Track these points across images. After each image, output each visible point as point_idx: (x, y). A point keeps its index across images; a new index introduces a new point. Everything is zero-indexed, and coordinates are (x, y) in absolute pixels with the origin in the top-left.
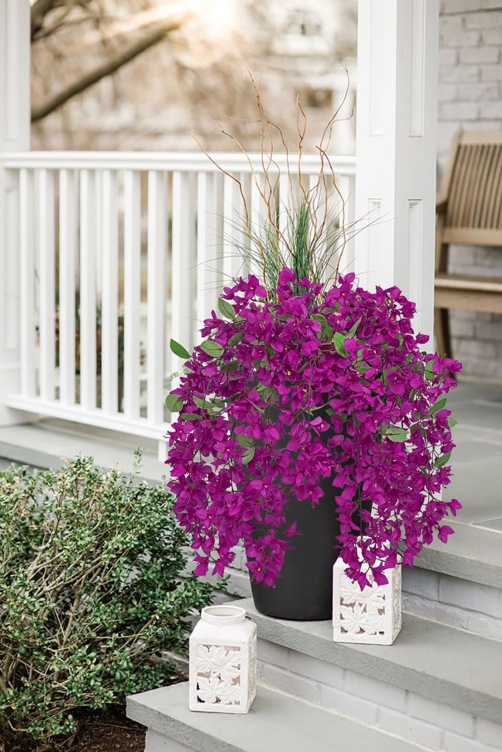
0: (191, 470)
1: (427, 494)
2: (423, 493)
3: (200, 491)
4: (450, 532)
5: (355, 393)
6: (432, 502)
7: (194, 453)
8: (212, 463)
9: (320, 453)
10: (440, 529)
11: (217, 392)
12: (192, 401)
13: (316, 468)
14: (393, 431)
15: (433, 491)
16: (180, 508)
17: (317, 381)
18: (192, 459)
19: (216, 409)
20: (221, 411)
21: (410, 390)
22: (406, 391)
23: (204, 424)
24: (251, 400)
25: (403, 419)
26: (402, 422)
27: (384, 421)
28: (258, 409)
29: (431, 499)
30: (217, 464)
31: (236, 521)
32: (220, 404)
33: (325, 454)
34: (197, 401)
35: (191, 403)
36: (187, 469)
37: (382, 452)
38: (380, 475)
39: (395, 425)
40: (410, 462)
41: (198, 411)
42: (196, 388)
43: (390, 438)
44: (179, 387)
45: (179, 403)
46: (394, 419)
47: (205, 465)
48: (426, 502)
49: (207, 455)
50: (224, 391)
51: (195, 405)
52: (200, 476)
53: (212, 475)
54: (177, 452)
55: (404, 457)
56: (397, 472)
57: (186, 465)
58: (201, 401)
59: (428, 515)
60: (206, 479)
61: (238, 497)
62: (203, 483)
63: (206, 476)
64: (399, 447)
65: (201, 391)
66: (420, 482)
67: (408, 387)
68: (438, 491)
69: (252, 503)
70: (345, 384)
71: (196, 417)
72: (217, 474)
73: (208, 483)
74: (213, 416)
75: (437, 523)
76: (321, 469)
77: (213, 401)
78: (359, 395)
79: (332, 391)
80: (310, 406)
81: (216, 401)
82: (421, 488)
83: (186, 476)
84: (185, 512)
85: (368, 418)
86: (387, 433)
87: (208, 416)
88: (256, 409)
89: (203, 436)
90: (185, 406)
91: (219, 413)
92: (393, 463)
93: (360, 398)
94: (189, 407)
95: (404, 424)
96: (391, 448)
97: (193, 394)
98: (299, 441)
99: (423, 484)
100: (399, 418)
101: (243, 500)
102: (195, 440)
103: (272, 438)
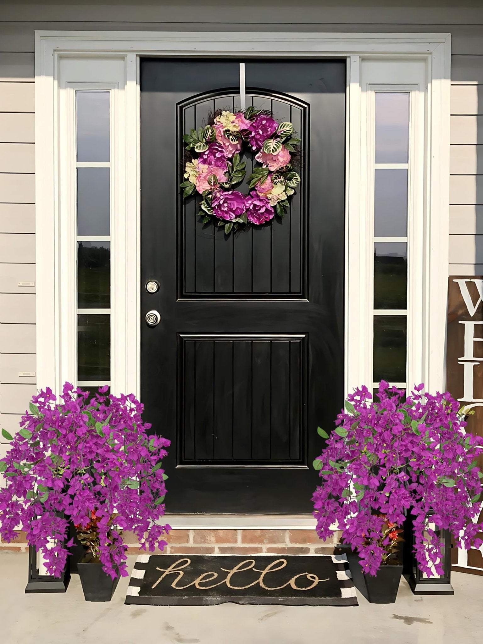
0: (10, 506)
1: (151, 521)
2: (149, 520)
3: (15, 519)
4: (165, 544)
5: (109, 459)
6: (154, 526)
7: (12, 496)
8: (23, 502)
9: (87, 496)
10: (159, 542)
11: (27, 459)
12: (12, 465)
13: (85, 505)
14: (131, 482)
15: (155, 519)
16: (4, 529)
17: (86, 451)
18: (11, 500)
19: (26, 469)
20: (29, 470)
21: (141, 457)
22: (139, 458)
23: (18, 478)
24: (47, 463)
25: (137, 475)
26: (136, 477)
27: (125, 476)
28: (51, 469)
29: (153, 524)
30: (25, 502)
31: (37, 538)
32: (29, 467)
33: (91, 496)
34: (15, 465)
35: (12, 466)
36: (8, 505)
37: (125, 495)
38: (124, 509)
39: (132, 479)
40: (141, 501)
41: (16, 471)
42: (15, 457)
43: (129, 486)
44: (6, 457)
45: (5, 466)
46: (131, 475)
47: (18, 503)
48: (150, 526)
49: (20, 497)
50: (31, 458)
51: (14, 467)
52: (16, 510)
53: (23, 509)
54: (2, 495)
55: (137, 498)
56: (134, 507)
57: (7, 503)
58: (18, 465)
59: (152, 534)
60: (19, 512)
61: (38, 523)
62: (18, 514)
63: (19, 510)
64: (135, 492)
65: (19, 459)
66: (147, 513)
67: (139, 455)
68: (158, 518)
69: (47, 526)
70: (103, 453)
71: (14, 474)
72: (26, 508)
73: (20, 514)
74: (24, 474)
75: (157, 539)
76: (88, 505)
77: (25, 465)
78: (110, 460)
79: (95, 458)
80: (82, 467)
81: (26, 465)
82: (148, 517)
83: (8, 510)
84: (7, 532)
85: (116, 474)
86: (127, 483)
87: (21, 473)
88: (49, 469)
89: (18, 485)
90: (8, 468)
91: (28, 471)
92: (131, 502)
93: (112, 462)
94: (10, 468)
95: (137, 478)
96: (130, 492)
97: (13, 461)
98: (75, 489)
99: (149, 514)
100: (134, 474)
101: (41, 525)
102: (13, 488)
103: (59, 486)
